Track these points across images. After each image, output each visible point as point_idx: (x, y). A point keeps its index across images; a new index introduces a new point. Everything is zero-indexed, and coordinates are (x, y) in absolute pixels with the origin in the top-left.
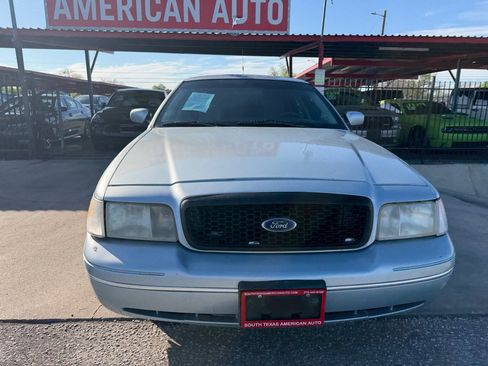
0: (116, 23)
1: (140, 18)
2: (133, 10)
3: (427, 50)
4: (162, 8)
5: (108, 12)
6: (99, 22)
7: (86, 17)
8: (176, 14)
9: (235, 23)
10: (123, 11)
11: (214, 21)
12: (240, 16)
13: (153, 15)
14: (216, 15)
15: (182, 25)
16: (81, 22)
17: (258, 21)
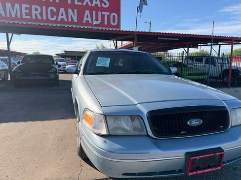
0: (31, 20)
1: (45, 18)
2: (41, 14)
3: (178, 39)
4: (57, 14)
5: (27, 14)
6: (22, 19)
7: (13, 16)
8: (64, 17)
9: (94, 23)
10: (36, 14)
11: (84, 22)
12: (97, 20)
13: (52, 17)
14: (85, 19)
15: (68, 23)
16: (11, 18)
17: (106, 23)
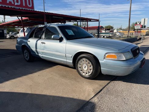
9: (16, 4)
11: (8, 2)
12: (17, 2)
17: (24, 5)
